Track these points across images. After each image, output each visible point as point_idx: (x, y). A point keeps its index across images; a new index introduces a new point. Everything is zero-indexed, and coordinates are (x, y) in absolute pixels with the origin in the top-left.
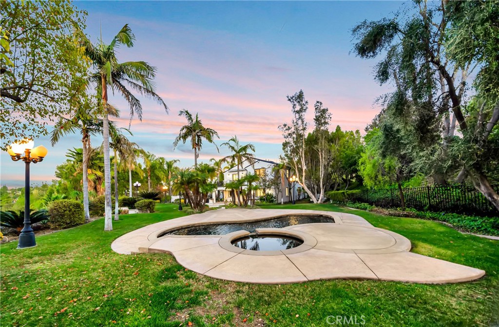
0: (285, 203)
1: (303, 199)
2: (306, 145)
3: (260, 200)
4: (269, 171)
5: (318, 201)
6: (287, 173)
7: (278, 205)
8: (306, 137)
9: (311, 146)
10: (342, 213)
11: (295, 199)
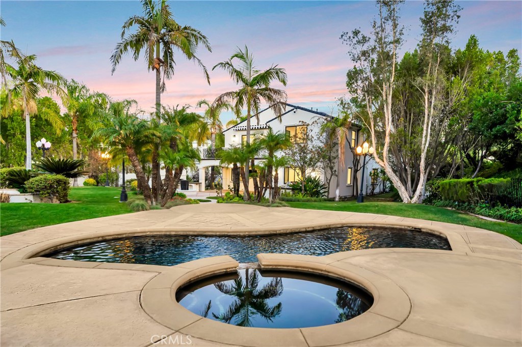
0: (343, 199)
1: (381, 193)
2: (398, 77)
3: (293, 190)
4: (315, 131)
5: (411, 198)
6: (353, 137)
7: (329, 203)
8: (399, 61)
9: (409, 79)
10: (466, 227)
11: (364, 193)
